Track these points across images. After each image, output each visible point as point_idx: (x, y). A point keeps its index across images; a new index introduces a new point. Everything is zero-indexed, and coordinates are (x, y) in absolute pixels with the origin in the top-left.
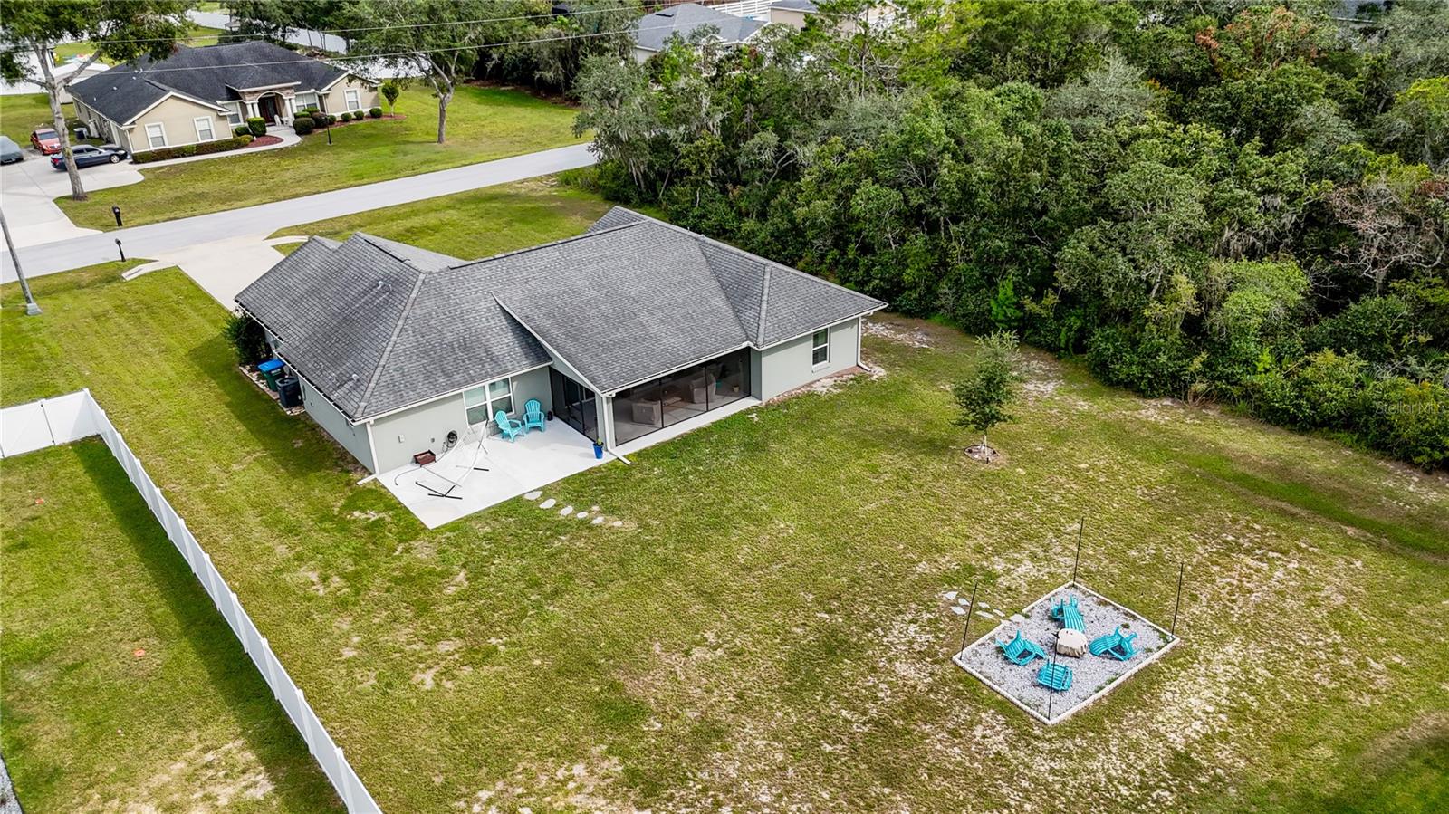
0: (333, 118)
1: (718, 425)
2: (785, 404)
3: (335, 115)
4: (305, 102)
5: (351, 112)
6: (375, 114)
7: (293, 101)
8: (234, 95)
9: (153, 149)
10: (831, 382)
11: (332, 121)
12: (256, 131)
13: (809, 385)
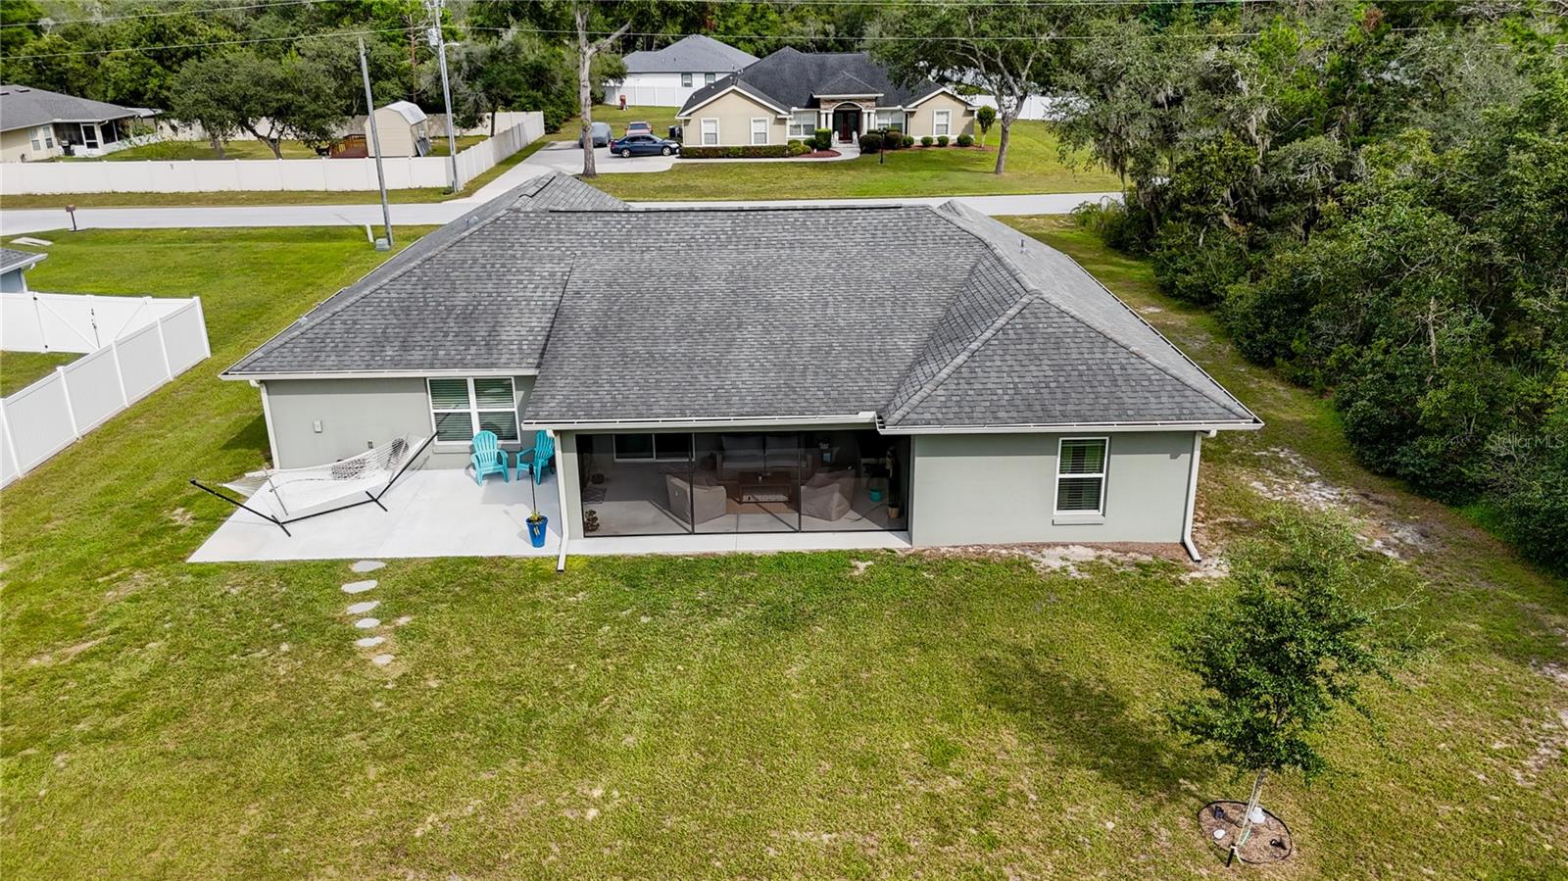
0: (911, 141)
1: (781, 560)
2: (943, 565)
3: (915, 138)
4: (887, 121)
5: (935, 137)
6: (963, 142)
7: (872, 116)
8: (814, 104)
9: (704, 145)
10: (1090, 555)
11: (908, 143)
12: (821, 143)
13: (1038, 547)
